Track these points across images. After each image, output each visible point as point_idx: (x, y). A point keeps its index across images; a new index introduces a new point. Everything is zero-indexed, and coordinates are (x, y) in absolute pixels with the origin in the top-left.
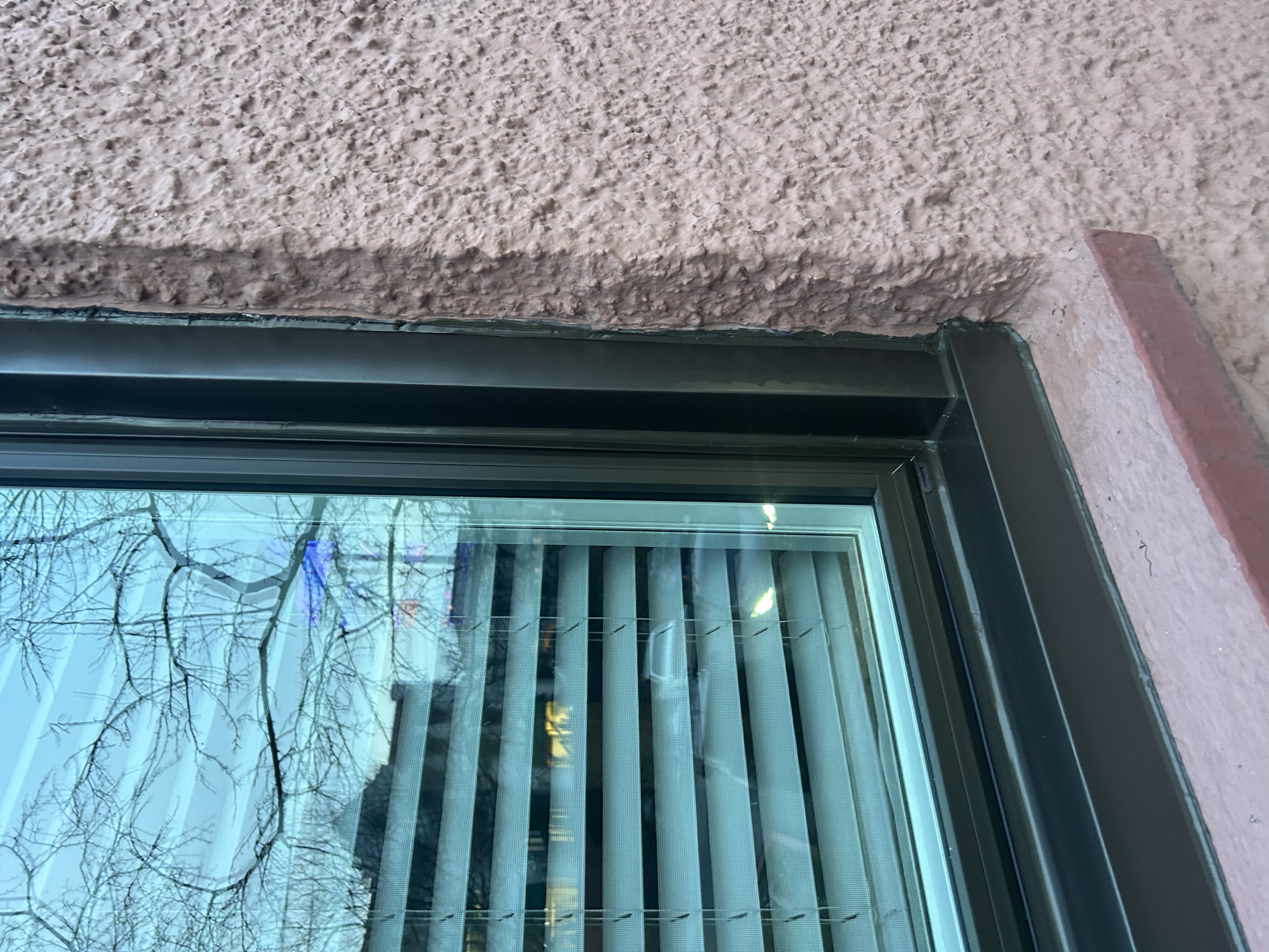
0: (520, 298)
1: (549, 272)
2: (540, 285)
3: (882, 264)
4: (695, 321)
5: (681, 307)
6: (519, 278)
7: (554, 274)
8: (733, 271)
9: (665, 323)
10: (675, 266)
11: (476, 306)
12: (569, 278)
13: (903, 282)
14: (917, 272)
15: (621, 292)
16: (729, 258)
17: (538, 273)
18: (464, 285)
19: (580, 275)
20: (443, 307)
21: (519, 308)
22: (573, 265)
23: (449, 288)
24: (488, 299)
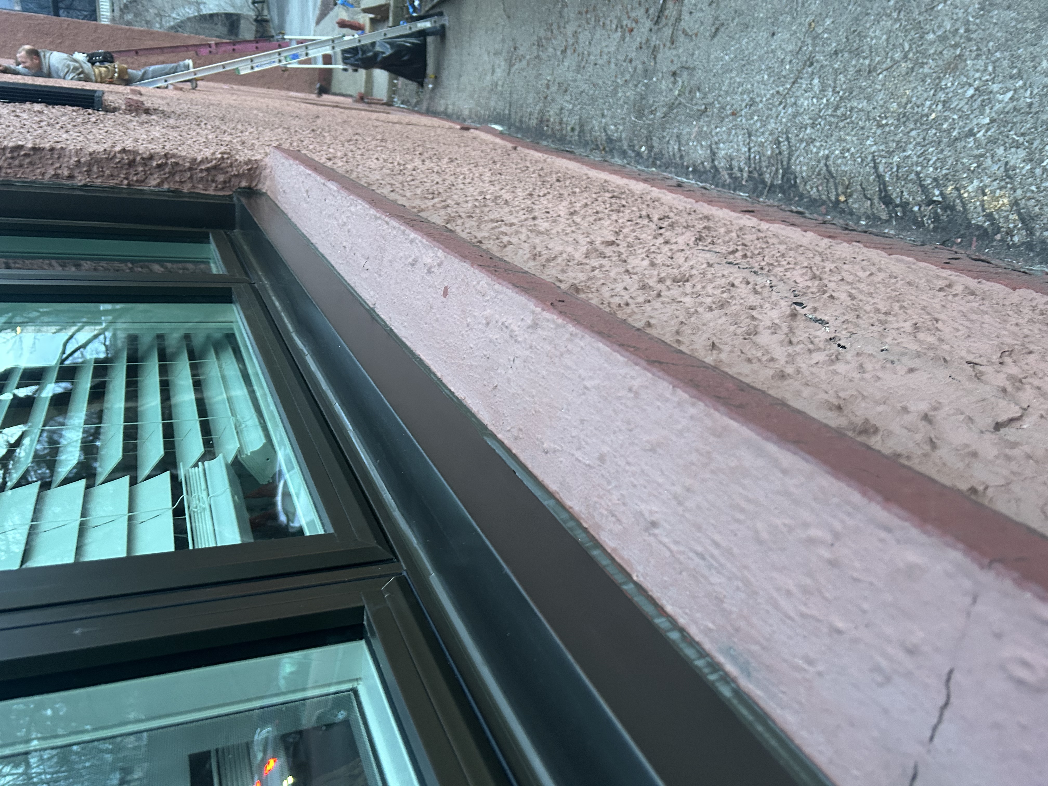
0: (43, 170)
1: (56, 156)
2: (52, 164)
3: (199, 159)
4: (126, 182)
5: (118, 175)
6: (43, 160)
7: (59, 158)
8: (138, 158)
9: (112, 183)
10: (112, 154)
11: (23, 174)
12: (66, 159)
13: (209, 165)
14: (214, 162)
15: (89, 164)
16: (136, 153)
17: (52, 158)
18: (17, 162)
19: (70, 158)
20: (6, 173)
21: (43, 174)
22: (67, 153)
23: (10, 164)
24: (28, 170)
